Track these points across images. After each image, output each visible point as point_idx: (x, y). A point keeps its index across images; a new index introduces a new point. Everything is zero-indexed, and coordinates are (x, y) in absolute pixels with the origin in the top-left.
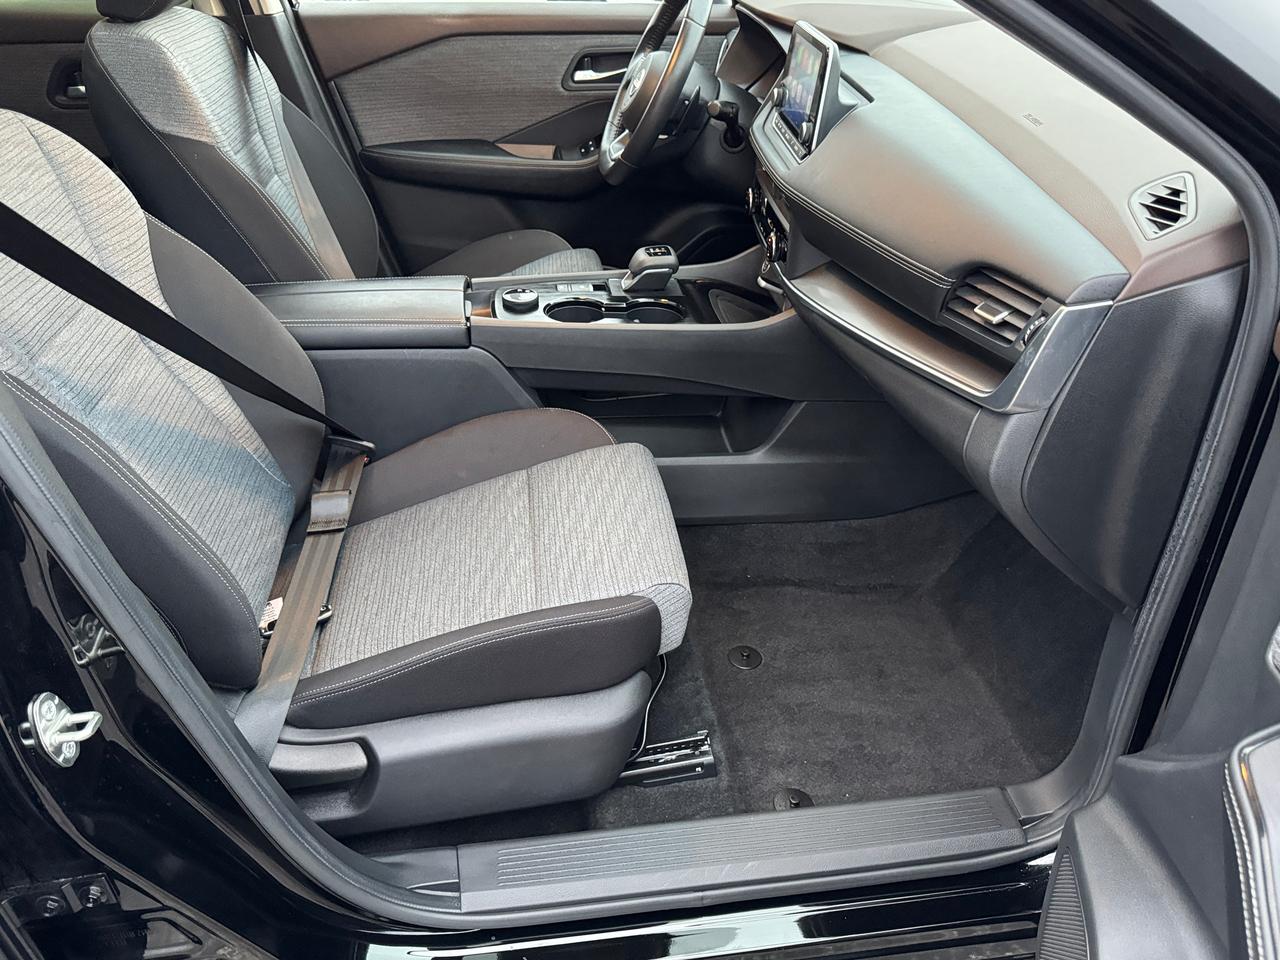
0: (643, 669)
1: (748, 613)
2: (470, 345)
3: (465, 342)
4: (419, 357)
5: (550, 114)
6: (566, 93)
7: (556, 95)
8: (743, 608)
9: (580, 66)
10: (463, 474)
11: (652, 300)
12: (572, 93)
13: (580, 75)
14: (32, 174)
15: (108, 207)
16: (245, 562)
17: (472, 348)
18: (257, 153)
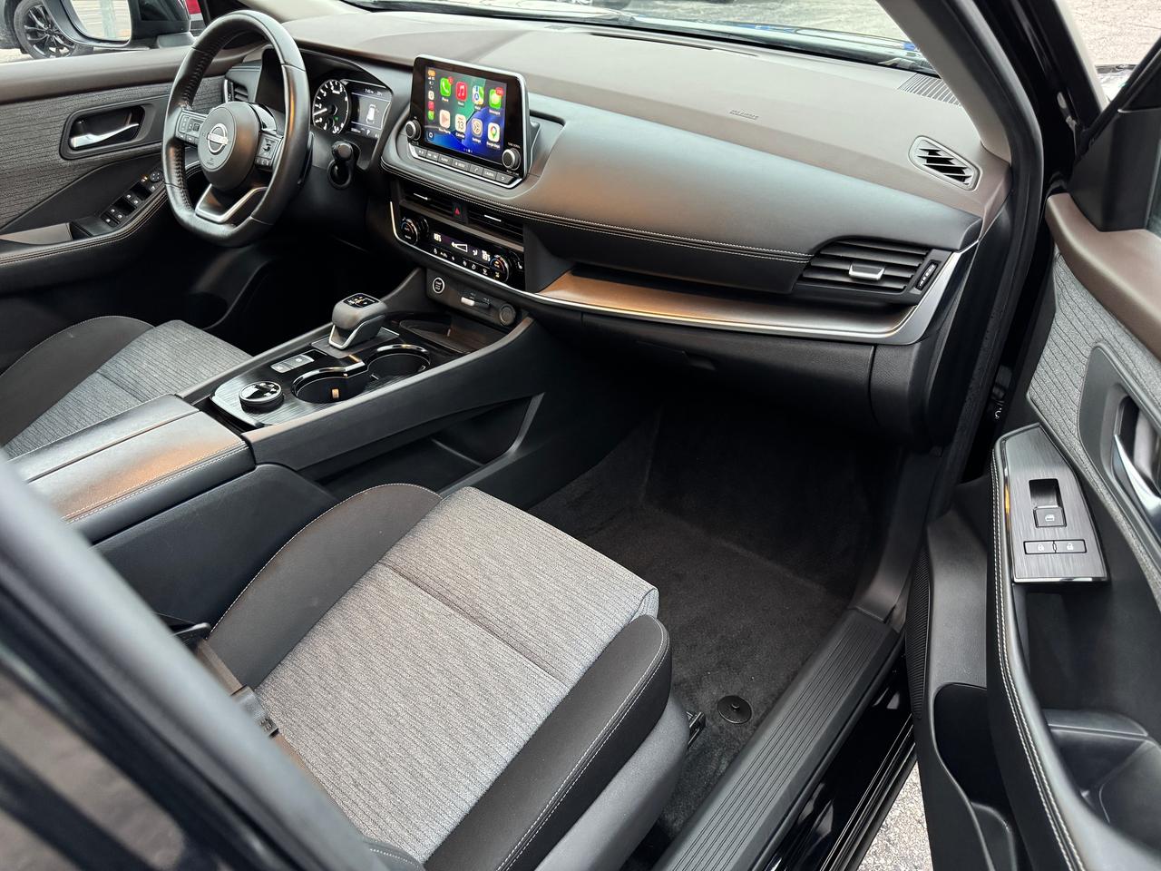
2: (256, 464)
3: (250, 464)
5: (53, 189)
6: (69, 163)
7: (56, 169)
9: (75, 132)
12: (76, 162)
13: (77, 141)
17: (258, 467)
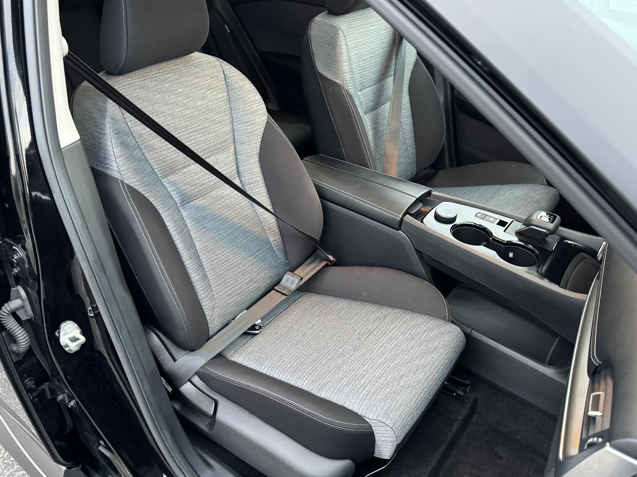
0: (352, 460)
1: (501, 458)
2: (400, 229)
3: (397, 226)
4: (373, 225)
8: (501, 453)
10: (365, 294)
11: (523, 244)
14: (213, 92)
15: (248, 112)
16: (229, 292)
17: (400, 231)
18: (385, 88)
